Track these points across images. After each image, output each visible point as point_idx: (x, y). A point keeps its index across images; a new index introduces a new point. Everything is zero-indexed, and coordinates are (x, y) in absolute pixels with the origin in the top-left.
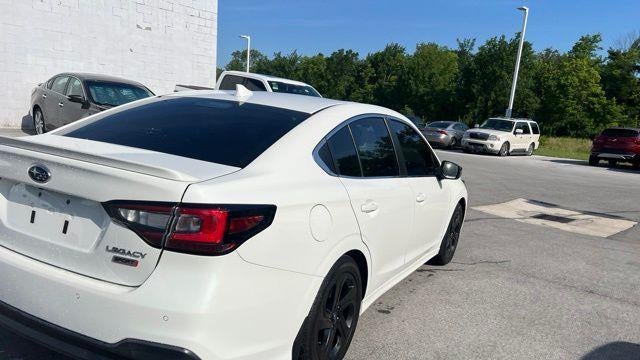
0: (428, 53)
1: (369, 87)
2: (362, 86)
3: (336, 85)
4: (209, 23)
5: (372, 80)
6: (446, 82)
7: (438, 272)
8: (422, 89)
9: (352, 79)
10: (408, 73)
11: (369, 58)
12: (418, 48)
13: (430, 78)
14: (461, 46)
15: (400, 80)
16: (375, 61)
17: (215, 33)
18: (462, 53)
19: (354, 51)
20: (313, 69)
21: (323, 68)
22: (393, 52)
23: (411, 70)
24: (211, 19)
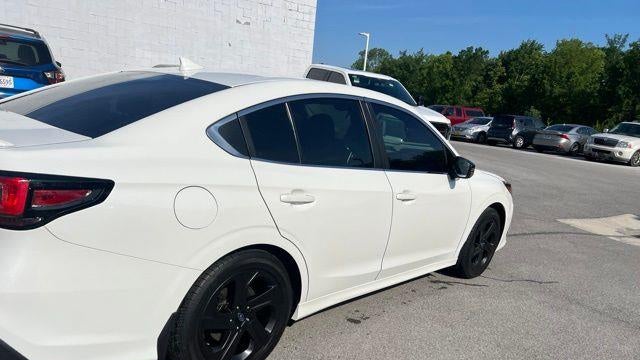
0: (569, 52)
1: (498, 87)
2: (490, 86)
3: (462, 84)
4: (307, 17)
5: (501, 80)
6: (587, 82)
7: (456, 285)
8: (557, 90)
9: (480, 78)
10: (543, 73)
11: (501, 57)
12: (558, 45)
13: (568, 78)
14: (611, 42)
15: (533, 80)
16: (507, 60)
17: (313, 26)
18: (610, 51)
19: (485, 49)
20: (438, 67)
21: (449, 67)
22: (529, 49)
23: (547, 70)
24: (310, 13)
